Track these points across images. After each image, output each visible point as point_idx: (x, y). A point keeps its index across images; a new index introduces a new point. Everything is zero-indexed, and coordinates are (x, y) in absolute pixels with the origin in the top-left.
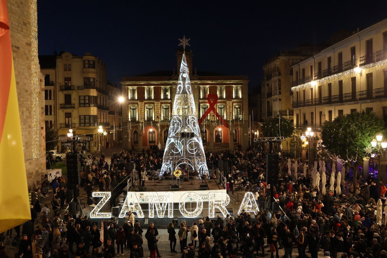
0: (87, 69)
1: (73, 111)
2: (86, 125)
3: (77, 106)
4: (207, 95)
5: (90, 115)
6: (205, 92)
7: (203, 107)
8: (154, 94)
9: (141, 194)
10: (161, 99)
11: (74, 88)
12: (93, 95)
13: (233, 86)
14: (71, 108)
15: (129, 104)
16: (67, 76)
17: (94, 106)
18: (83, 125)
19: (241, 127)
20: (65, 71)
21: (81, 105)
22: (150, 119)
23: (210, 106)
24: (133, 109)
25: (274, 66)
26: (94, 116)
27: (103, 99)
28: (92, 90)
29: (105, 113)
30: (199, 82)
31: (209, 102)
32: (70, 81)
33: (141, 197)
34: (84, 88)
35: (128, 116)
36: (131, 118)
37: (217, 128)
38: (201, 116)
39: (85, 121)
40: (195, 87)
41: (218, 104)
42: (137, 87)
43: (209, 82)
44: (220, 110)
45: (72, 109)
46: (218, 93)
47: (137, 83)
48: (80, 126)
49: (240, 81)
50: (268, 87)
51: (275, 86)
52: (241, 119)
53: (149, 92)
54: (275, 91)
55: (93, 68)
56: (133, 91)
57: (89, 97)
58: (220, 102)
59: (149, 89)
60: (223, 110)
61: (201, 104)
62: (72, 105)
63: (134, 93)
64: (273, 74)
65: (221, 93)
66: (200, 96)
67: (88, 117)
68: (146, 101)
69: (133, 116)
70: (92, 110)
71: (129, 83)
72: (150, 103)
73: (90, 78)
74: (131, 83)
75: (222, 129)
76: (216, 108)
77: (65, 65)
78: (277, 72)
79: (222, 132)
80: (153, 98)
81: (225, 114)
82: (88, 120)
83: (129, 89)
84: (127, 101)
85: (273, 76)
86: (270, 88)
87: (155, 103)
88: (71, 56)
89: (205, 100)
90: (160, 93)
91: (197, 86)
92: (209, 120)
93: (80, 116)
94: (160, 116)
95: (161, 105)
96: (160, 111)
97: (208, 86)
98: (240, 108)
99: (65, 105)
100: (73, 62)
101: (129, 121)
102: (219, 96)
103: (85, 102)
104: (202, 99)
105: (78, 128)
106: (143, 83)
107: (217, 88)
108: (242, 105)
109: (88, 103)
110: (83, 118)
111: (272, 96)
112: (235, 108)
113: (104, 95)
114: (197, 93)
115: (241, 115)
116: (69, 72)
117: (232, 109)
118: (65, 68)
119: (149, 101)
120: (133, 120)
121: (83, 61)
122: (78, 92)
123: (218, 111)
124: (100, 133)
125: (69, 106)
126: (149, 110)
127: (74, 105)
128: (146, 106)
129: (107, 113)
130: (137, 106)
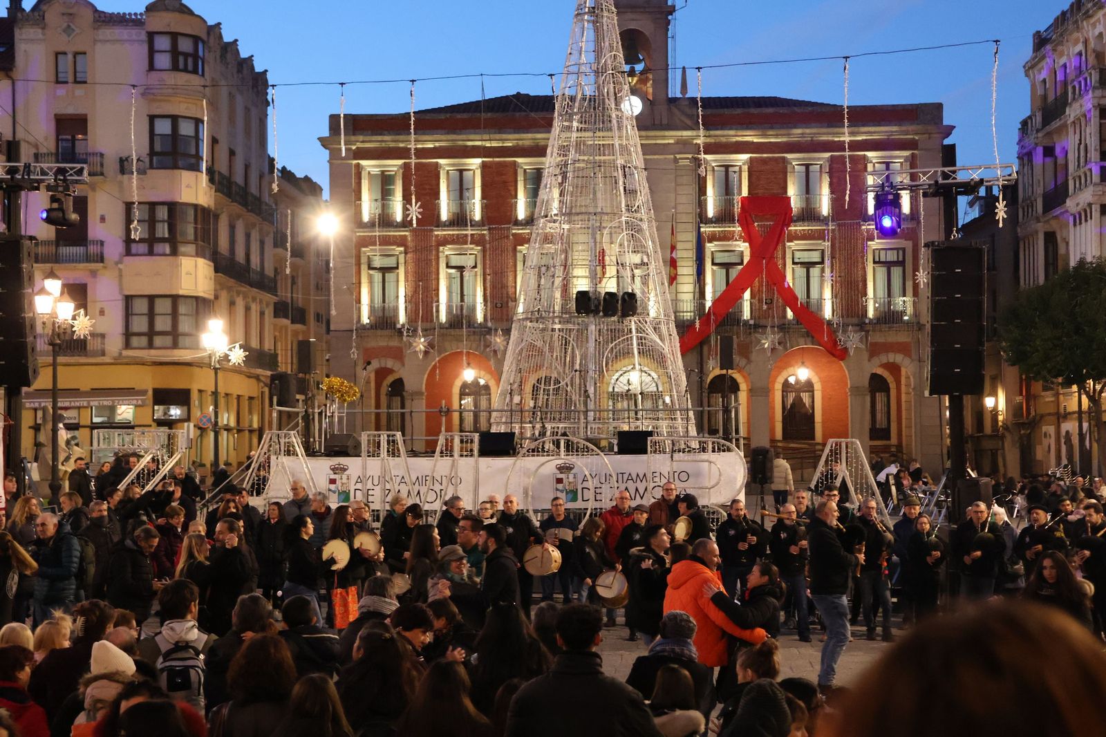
0: (165, 75)
1: (94, 274)
2: (158, 341)
3: (114, 249)
4: (738, 199)
5: (174, 293)
6: (727, 189)
7: (717, 261)
8: (483, 197)
9: (335, 470)
10: (517, 223)
11: (102, 165)
12: (194, 201)
13: (870, 154)
14: (88, 259)
15: (363, 242)
16: (70, 110)
17: (198, 255)
18: (144, 341)
19: (910, 356)
20: (58, 82)
21: (134, 246)
22: (461, 320)
23: (752, 254)
24: (384, 270)
25: (1080, 47)
26: (197, 298)
27: (248, 236)
28: (186, 176)
29: (255, 308)
30: (700, 137)
31: (749, 238)
32: (85, 133)
33: (333, 481)
34: (151, 167)
35: (359, 301)
36: (372, 309)
37: (791, 370)
38: (708, 304)
39: (151, 323)
40: (682, 163)
41: (792, 245)
42: (399, 162)
43: (751, 137)
44: (801, 271)
45: (93, 266)
46: (793, 191)
47: (400, 145)
48: (127, 345)
49: (904, 128)
50: (1049, 161)
51: (1082, 146)
52: (906, 318)
53: (461, 190)
54: (1081, 172)
55: (195, 71)
56: (385, 181)
57: (172, 207)
58: (804, 236)
59: (461, 171)
60: (815, 272)
61: (710, 247)
62: (92, 249)
63: (386, 194)
64: (1074, 88)
65: (808, 189)
66: (702, 205)
67: (168, 302)
68: (445, 230)
69: (384, 301)
70: (187, 274)
71: (363, 142)
72: (459, 240)
73: (180, 119)
74: (372, 142)
75: (817, 373)
76: (780, 262)
77: (57, 54)
78: (1093, 72)
79: (818, 387)
80: (477, 216)
81: (827, 294)
82: (169, 320)
83: (363, 173)
84: (356, 232)
85: (1074, 99)
86: (1061, 161)
87: (487, 238)
88: (89, 15)
89: (730, 227)
90: (513, 193)
91: (690, 156)
92: (746, 322)
93: (128, 299)
94: (511, 304)
95: (515, 250)
96: (511, 279)
97: (745, 157)
98: (901, 263)
99: (57, 245)
100: (95, 41)
101: (364, 327)
102: (796, 203)
103: (154, 234)
104: (714, 220)
105: (121, 354)
106: (432, 146)
107: (786, 168)
108: (911, 250)
109: (167, 236)
110: (141, 306)
111: (1068, 201)
112: (879, 262)
113: (252, 218)
114: (690, 190)
115: (909, 299)
116: (79, 91)
117: (860, 266)
118: (57, 71)
119: (458, 230)
120: (384, 321)
121: (144, 37)
122: (121, 183)
123: (793, 277)
124: (215, 355)
125: (77, 250)
126: (459, 273)
127: (99, 247)
128: (447, 256)
129: (267, 305)
130: (403, 255)
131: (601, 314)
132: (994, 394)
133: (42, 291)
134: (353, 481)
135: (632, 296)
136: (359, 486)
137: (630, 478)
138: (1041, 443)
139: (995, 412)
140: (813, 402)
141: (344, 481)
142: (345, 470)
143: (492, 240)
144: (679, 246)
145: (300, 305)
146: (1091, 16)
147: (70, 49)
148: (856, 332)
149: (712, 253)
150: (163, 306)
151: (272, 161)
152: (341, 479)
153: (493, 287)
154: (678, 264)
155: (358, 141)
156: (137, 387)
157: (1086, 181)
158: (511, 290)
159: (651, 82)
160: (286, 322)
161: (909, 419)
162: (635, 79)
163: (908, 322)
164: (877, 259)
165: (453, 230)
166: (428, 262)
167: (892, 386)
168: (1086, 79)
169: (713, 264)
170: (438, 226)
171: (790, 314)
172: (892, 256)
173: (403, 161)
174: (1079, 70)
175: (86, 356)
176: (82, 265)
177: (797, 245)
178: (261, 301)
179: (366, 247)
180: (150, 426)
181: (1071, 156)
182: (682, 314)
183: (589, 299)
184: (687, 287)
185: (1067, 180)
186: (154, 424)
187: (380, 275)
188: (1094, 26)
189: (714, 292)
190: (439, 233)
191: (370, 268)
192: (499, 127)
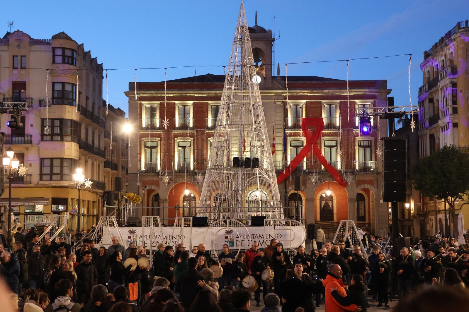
0: (59, 65)
1: (27, 149)
2: (54, 177)
3: (36, 138)
4: (301, 119)
5: (62, 157)
6: (297, 115)
7: (292, 145)
8: (193, 117)
9: (130, 232)
10: (208, 128)
11: (32, 103)
12: (71, 119)
13: (356, 101)
14: (25, 142)
15: (143, 136)
16: (19, 80)
17: (73, 140)
18: (48, 177)
19: (374, 186)
20: (14, 68)
21: (45, 137)
22: (184, 169)
23: (307, 142)
24: (152, 148)
25: (443, 58)
26: (71, 159)
27: (93, 133)
28: (68, 108)
29: (96, 163)
30: (286, 93)
31: (306, 135)
32: (25, 89)
33: (130, 237)
34: (53, 104)
35: (140, 161)
36: (146, 164)
37: (323, 191)
38: (289, 163)
39: (52, 170)
40: (278, 103)
41: (324, 138)
42: (159, 102)
43: (307, 93)
44: (328, 149)
45: (27, 145)
46: (324, 116)
47: (159, 95)
48: (41, 179)
49: (370, 90)
50: (431, 105)
51: (445, 99)
52: (372, 170)
53: (184, 114)
54: (445, 110)
55: (72, 64)
56: (152, 110)
57: (62, 120)
58: (329, 135)
59: (184, 106)
60: (334, 150)
61: (289, 139)
62: (27, 138)
63: (152, 115)
64: (441, 74)
65: (331, 115)
66: (286, 121)
67: (59, 161)
68: (177, 131)
69: (151, 161)
70: (67, 149)
71: (143, 94)
72: (184, 135)
73: (65, 84)
74: (147, 94)
75: (335, 193)
76: (319, 146)
77: (14, 56)
78: (449, 68)
79: (335, 198)
80: (191, 125)
81: (339, 159)
82: (59, 168)
83: (143, 107)
84: (139, 132)
85: (441, 79)
86: (436, 104)
87: (195, 134)
88: (28, 40)
89: (298, 131)
90: (206, 115)
91: (281, 101)
92: (305, 171)
93: (42, 160)
94: (205, 162)
95: (207, 140)
96: (205, 152)
97: (304, 101)
98: (370, 146)
99: (12, 137)
100: (30, 51)
101: (142, 172)
102: (325, 121)
103: (54, 132)
104: (291, 127)
105: (38, 183)
106: (172, 96)
107: (321, 106)
108: (374, 141)
109: (59, 133)
110: (47, 163)
111: (439, 121)
112: (360, 146)
113: (95, 125)
114: (281, 115)
115: (373, 162)
116: (23, 72)
117: (353, 147)
118: (13, 64)
119: (183, 131)
120: (151, 169)
121: (51, 49)
122: (40, 110)
123: (325, 152)
124: (79, 183)
125: (21, 139)
126: (183, 149)
127: (30, 137)
128: (178, 142)
129: (101, 163)
130: (159, 141)
131: (244, 167)
132: (409, 202)
133: (6, 156)
134: (138, 238)
135: (257, 159)
136: (141, 239)
137: (257, 236)
138: (429, 223)
139: (409, 210)
140: (333, 205)
141: (135, 237)
142: (135, 232)
143: (197, 135)
144: (276, 138)
145: (115, 162)
146: (448, 45)
147: (19, 54)
148: (350, 175)
149: (290, 141)
150: (57, 163)
151: (104, 102)
152: (133, 236)
153: (198, 155)
154: (276, 146)
155: (141, 93)
156: (45, 197)
157: (447, 113)
158: (205, 157)
159: (265, 70)
160: (109, 169)
161: (373, 212)
162: (258, 68)
163: (373, 171)
164: (360, 145)
165: (181, 131)
166: (170, 144)
167: (366, 198)
168: (446, 71)
169: (291, 146)
170: (174, 129)
171: (323, 167)
172: (366, 144)
173: (160, 102)
174: (443, 67)
175: (23, 184)
176: (22, 145)
177: (326, 138)
178: (98, 161)
179: (144, 138)
180: (50, 214)
181: (440, 103)
182: (277, 167)
183: (239, 160)
184: (279, 156)
185: (439, 113)
186: (52, 213)
187: (150, 150)
188: (449, 49)
189: (291, 158)
190: (175, 132)
191: (145, 147)
192: (201, 88)
